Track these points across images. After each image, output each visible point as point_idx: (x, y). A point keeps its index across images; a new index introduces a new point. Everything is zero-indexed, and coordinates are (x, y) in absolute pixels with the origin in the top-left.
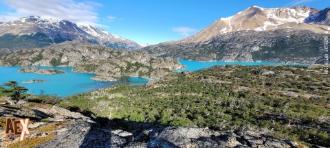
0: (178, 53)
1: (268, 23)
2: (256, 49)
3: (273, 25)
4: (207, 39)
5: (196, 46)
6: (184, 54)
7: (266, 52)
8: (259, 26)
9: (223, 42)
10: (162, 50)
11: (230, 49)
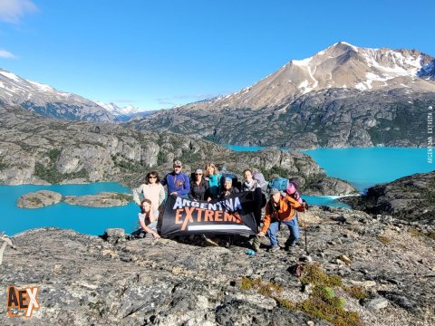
0: (242, 132)
1: (371, 76)
2: (372, 123)
3: (380, 79)
4: (278, 101)
5: (270, 118)
6: (255, 134)
7: (388, 129)
8: (360, 81)
9: (317, 110)
10: (202, 126)
11: (334, 124)
